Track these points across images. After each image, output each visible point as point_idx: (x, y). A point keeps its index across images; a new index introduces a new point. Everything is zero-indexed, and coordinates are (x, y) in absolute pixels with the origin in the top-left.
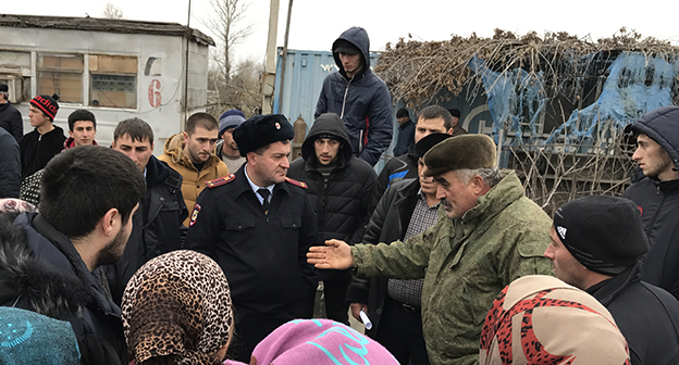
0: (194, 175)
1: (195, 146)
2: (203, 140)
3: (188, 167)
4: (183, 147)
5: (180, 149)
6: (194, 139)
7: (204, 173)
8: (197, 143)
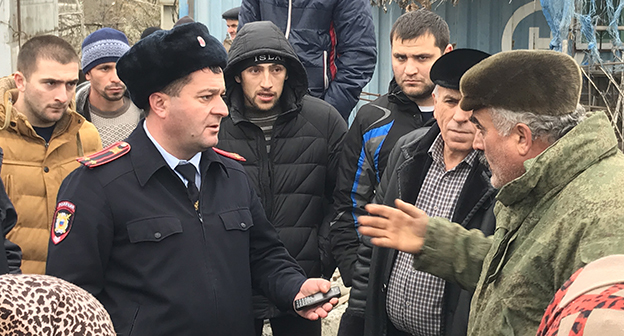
0: (37, 150)
1: (39, 94)
2: (53, 83)
3: (25, 135)
4: (14, 99)
5: (9, 105)
6: (35, 83)
7: (55, 144)
8: (42, 88)
